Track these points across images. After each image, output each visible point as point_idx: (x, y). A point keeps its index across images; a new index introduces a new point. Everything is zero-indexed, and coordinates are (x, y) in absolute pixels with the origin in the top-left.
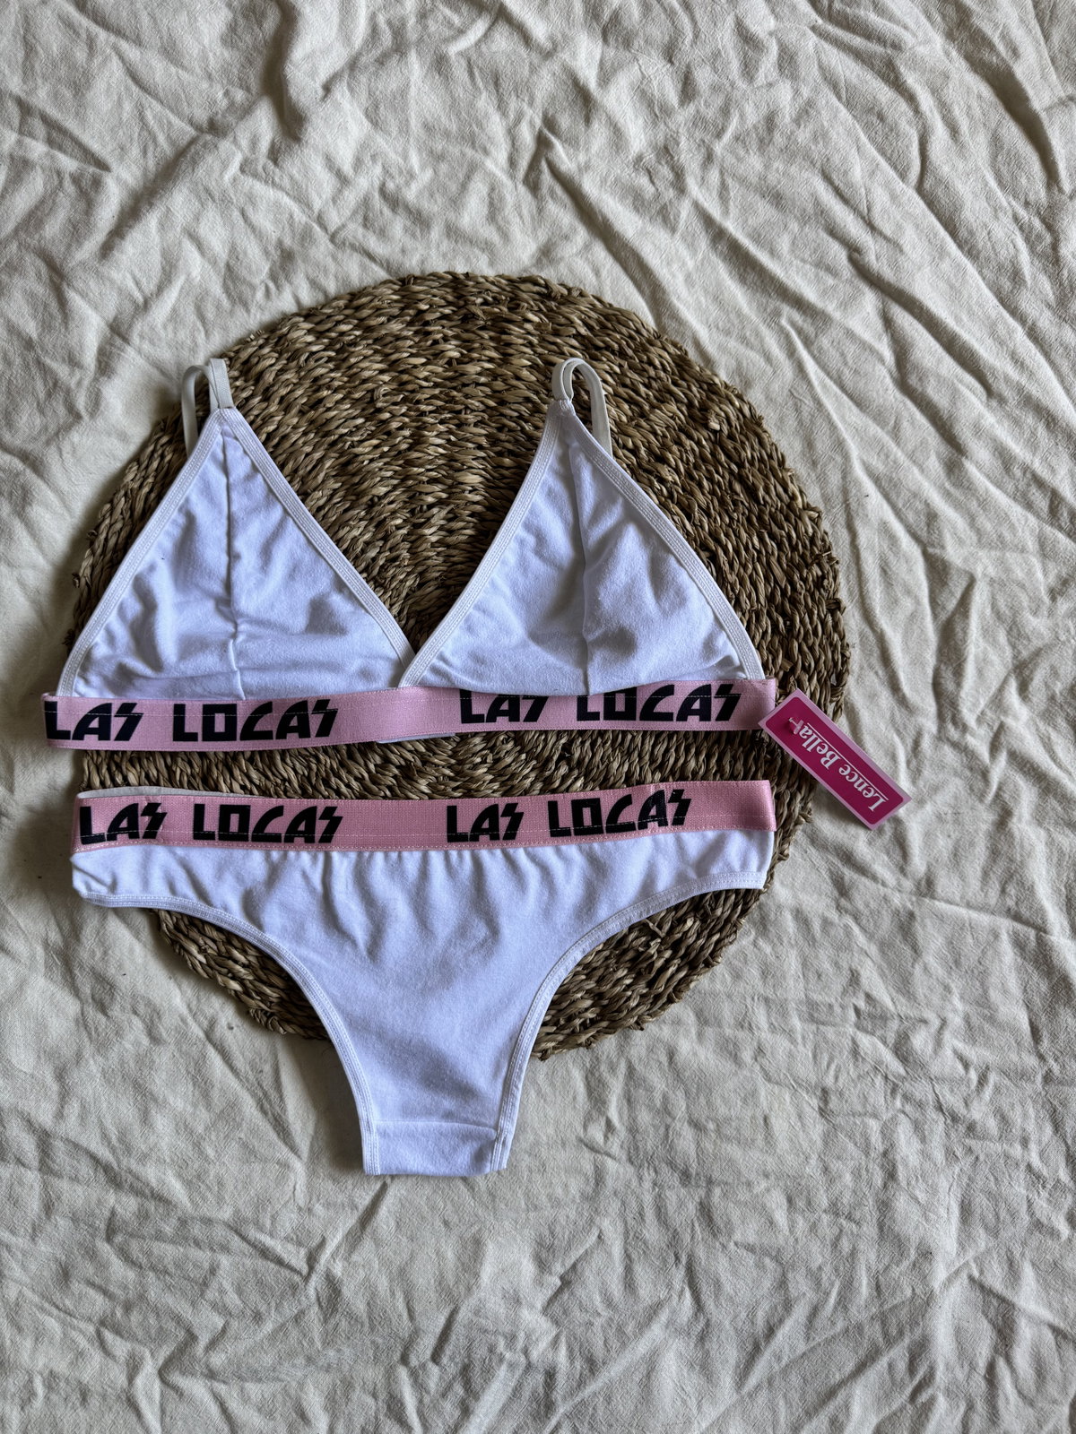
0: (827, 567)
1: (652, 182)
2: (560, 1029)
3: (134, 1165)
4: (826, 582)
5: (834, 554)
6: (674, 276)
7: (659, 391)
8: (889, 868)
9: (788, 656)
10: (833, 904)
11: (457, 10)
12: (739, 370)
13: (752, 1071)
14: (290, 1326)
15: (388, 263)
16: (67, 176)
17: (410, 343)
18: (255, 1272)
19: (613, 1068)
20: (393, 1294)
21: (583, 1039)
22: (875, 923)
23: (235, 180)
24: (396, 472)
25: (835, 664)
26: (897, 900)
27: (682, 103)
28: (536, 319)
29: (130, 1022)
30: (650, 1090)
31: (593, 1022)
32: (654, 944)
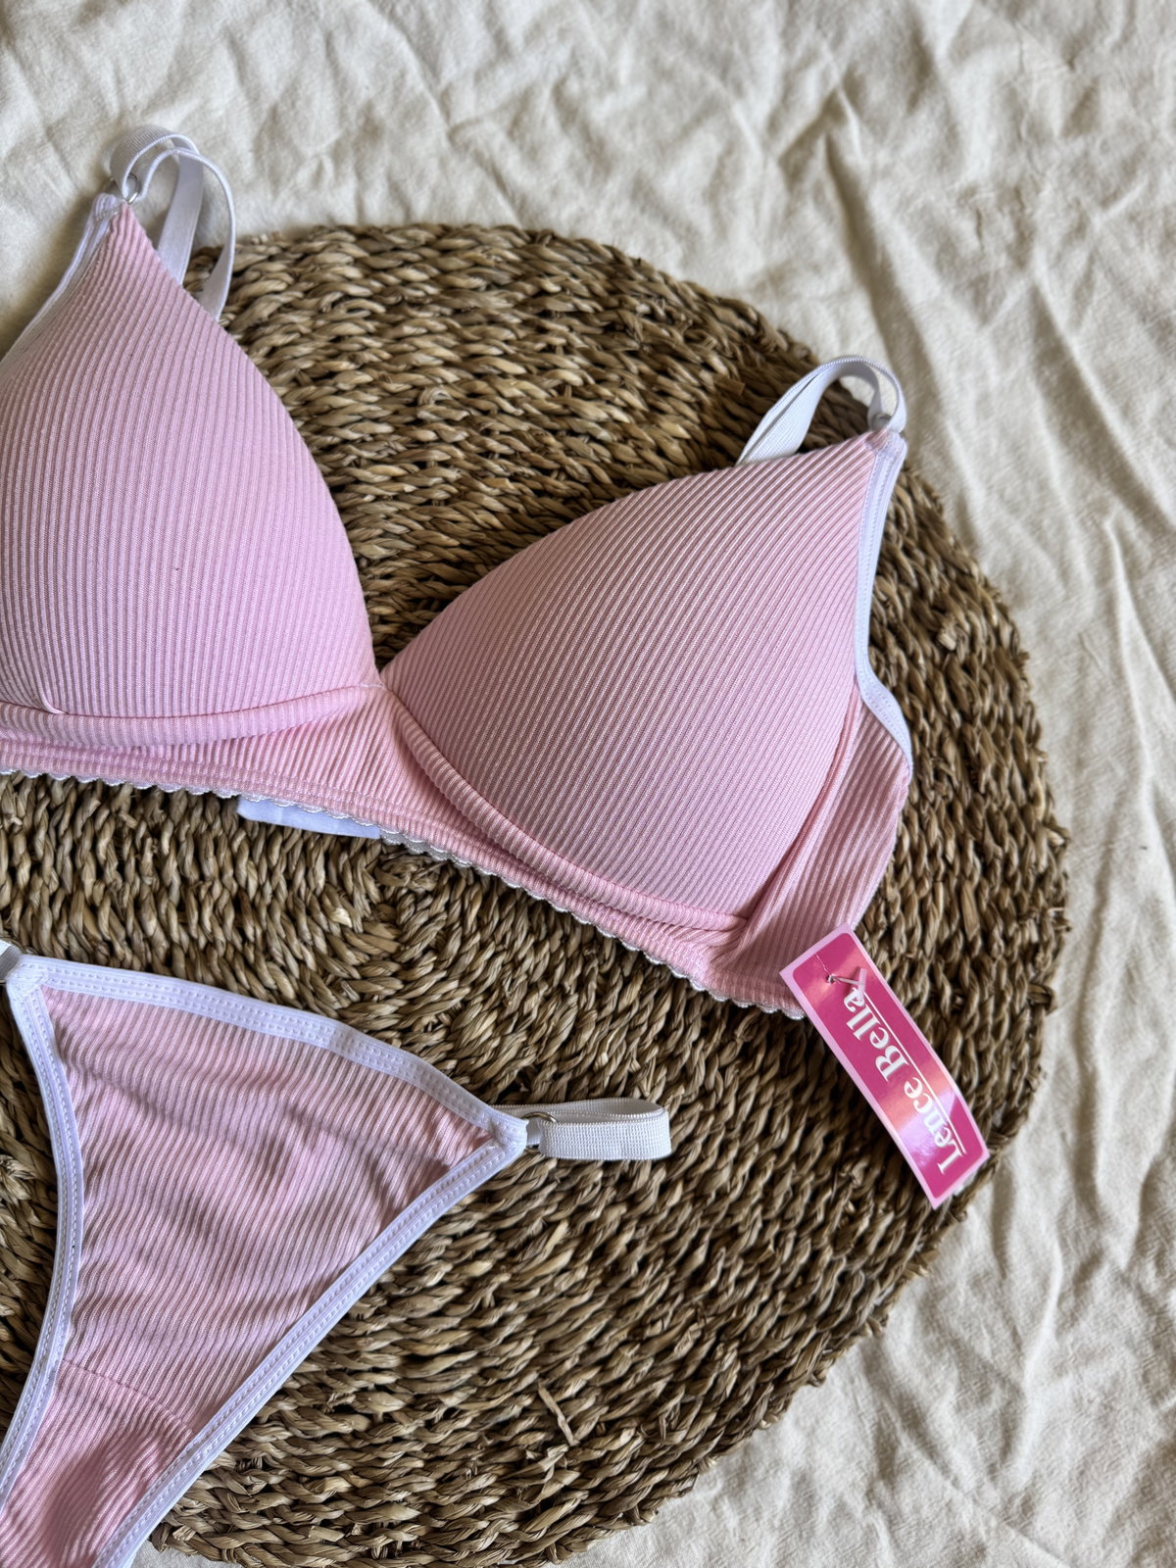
0: (1051, 931)
1: (979, 233)
2: (352, 1541)
4: (1039, 958)
5: (1069, 915)
6: (962, 389)
12: (1013, 574)
15: (524, 200)
17: (508, 334)
22: (918, 1540)
24: (412, 530)
25: (1010, 1096)
27: (1067, 132)
28: (722, 368)
31: (408, 1549)
32: (554, 1455)
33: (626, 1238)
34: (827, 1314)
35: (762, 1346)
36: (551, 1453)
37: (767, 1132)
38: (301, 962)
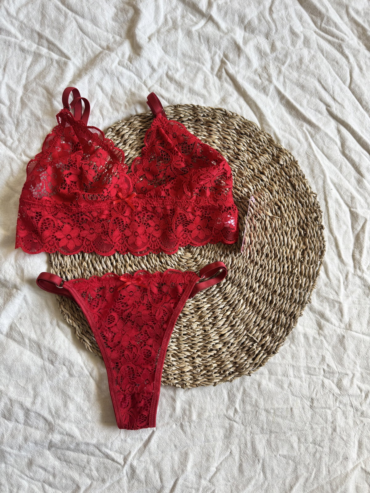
0: (319, 213)
1: (260, 79)
2: (221, 375)
3: (60, 422)
4: (318, 219)
5: (321, 209)
6: (267, 111)
7: (262, 150)
8: (336, 319)
9: (305, 244)
10: (317, 332)
11: (195, 16)
12: (289, 144)
13: (287, 392)
14: (116, 484)
15: (169, 100)
16: (55, 61)
18: (104, 464)
19: (238, 390)
20: (155, 472)
21: (229, 378)
22: (331, 340)
23: (116, 67)
25: (321, 248)
26: (339, 331)
27: (271, 52)
28: (221, 123)
29: (62, 368)
30: (251, 398)
31: (233, 373)
32: (255, 345)
33: (255, 298)
34: (299, 301)
35: (288, 311)
36: (254, 345)
37: (276, 270)
38: (174, 265)
